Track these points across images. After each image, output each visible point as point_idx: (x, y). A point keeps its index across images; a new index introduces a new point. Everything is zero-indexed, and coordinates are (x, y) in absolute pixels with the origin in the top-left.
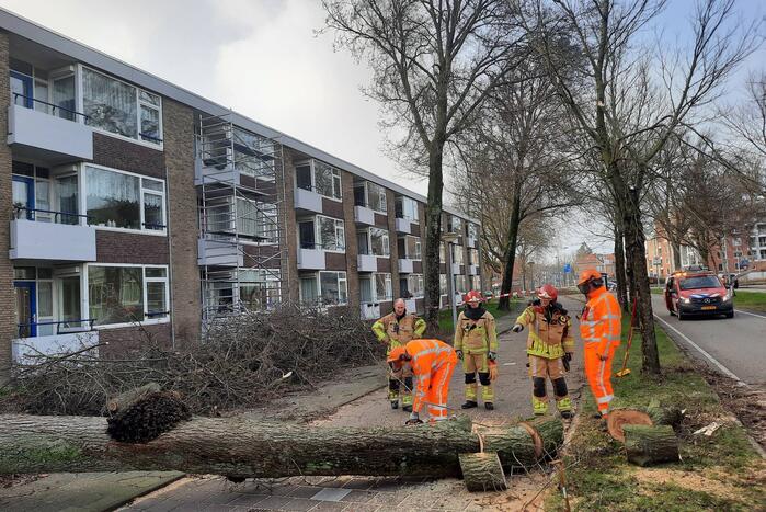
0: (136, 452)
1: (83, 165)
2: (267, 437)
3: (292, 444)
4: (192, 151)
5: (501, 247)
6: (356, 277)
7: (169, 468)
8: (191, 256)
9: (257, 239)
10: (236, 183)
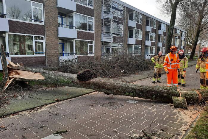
0: (83, 83)
1: (74, 13)
2: (115, 84)
3: (122, 87)
4: (101, 9)
5: (193, 40)
6: (144, 47)
7: (91, 89)
8: (99, 39)
9: (117, 34)
10: (112, 18)
